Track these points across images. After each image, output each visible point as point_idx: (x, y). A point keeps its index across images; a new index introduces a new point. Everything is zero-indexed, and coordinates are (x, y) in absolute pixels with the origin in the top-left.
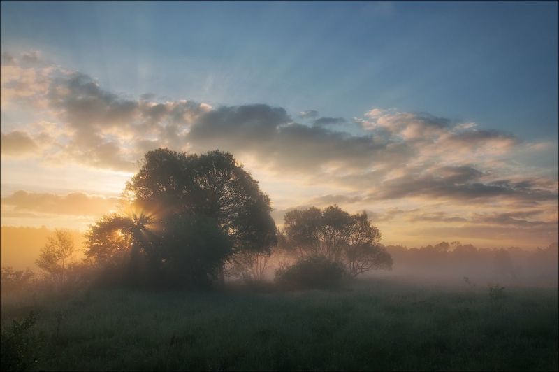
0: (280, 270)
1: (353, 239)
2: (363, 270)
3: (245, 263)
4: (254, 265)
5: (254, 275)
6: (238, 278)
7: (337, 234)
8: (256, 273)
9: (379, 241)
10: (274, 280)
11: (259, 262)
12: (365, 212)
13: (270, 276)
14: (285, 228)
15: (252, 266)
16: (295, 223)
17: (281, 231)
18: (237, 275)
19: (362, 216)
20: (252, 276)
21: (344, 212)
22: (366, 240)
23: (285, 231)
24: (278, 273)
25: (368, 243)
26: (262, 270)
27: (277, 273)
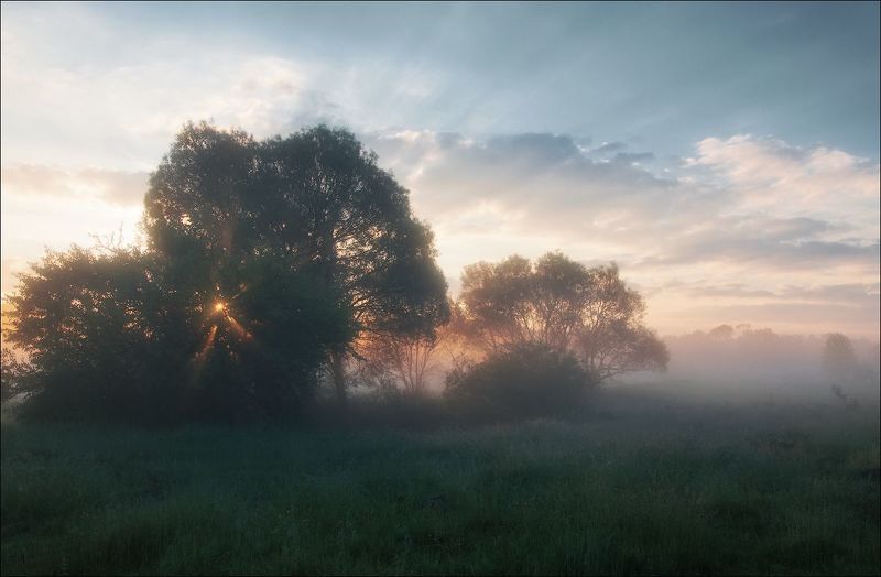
0: (455, 372)
1: (593, 313)
2: (612, 372)
3: (387, 360)
4: (405, 364)
5: (406, 383)
6: (373, 389)
7: (563, 306)
8: (408, 379)
9: (641, 317)
10: (444, 394)
11: (414, 358)
12: (613, 264)
13: (435, 385)
14: (463, 296)
15: (399, 366)
16: (481, 286)
17: (454, 300)
18: (371, 384)
19: (609, 271)
20: (400, 385)
21: (574, 264)
22: (618, 316)
23: (462, 301)
24: (453, 378)
25: (622, 322)
26: (419, 373)
27: (449, 380)
